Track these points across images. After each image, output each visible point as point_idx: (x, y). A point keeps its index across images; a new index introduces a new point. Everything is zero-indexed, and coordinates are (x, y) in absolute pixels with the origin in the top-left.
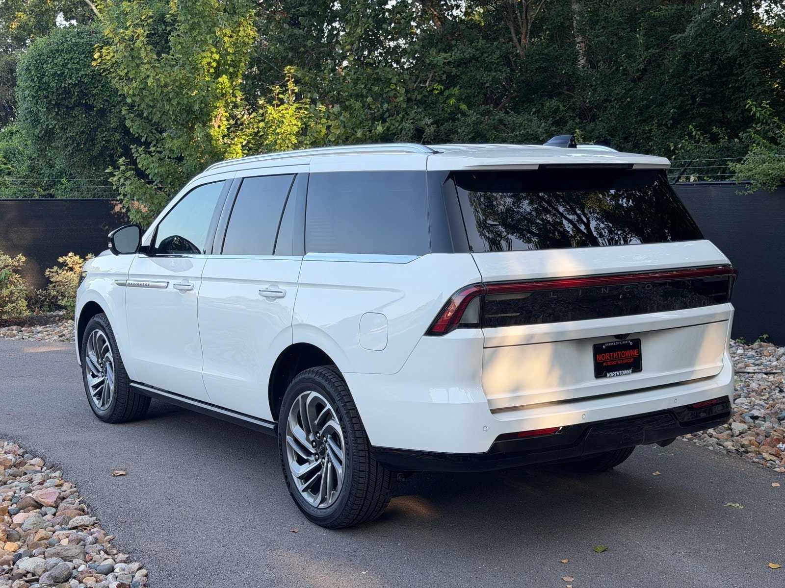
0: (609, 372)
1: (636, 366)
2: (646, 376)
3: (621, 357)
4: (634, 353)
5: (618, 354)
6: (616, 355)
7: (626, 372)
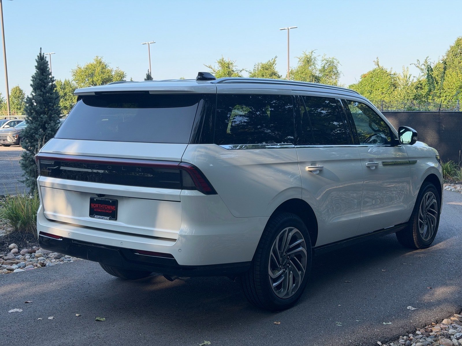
0: (96, 215)
1: (113, 216)
2: (119, 224)
3: (105, 208)
4: (113, 208)
5: (103, 206)
6: (102, 206)
7: (106, 218)
